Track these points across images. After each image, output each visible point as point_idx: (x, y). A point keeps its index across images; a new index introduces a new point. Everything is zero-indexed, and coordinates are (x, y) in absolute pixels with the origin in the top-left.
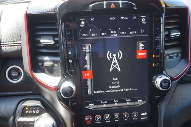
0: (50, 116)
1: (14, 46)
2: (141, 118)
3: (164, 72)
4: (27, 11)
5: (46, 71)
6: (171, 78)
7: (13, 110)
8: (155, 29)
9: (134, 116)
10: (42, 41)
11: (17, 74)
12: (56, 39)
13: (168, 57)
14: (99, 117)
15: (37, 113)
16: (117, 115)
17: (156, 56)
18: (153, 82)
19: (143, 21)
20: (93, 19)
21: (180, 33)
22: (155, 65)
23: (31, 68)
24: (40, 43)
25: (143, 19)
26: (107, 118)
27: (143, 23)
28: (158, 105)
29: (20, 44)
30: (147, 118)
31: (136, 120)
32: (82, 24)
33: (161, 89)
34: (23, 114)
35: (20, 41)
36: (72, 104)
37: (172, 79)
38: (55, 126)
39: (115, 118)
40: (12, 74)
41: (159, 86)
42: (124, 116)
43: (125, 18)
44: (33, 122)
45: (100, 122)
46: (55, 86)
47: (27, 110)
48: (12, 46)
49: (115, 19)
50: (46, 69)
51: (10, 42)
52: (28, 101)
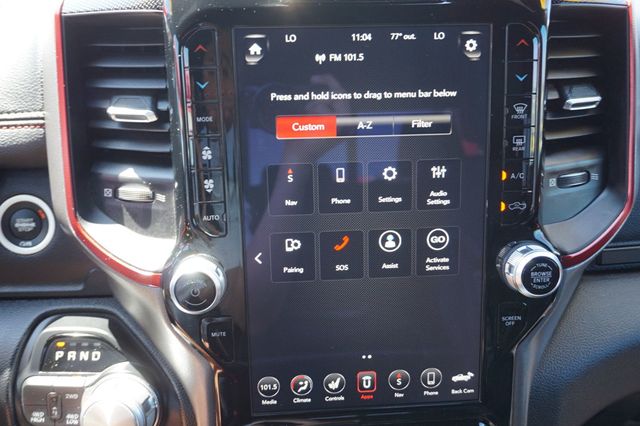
0: (137, 372)
1: (22, 126)
2: (453, 392)
3: (538, 234)
4: (62, 6)
5: (127, 216)
6: (563, 255)
7: (14, 347)
8: (513, 80)
9: (429, 383)
10: (113, 110)
11: (33, 225)
12: (163, 106)
13: (553, 182)
14: (305, 382)
15: (94, 359)
16: (369, 378)
17: (513, 176)
18: (498, 265)
19: (471, 49)
20: (293, 38)
21: (598, 99)
22: (507, 207)
23: (75, 207)
24: (107, 118)
25: (468, 42)
26: (334, 385)
27: (470, 56)
28: (512, 348)
29: (41, 122)
30: (473, 391)
31: (434, 396)
32: (252, 53)
33: (525, 292)
34: (46, 364)
35: (41, 110)
36: (213, 335)
37: (567, 260)
38: (153, 407)
39: (362, 388)
40: (17, 225)
41: (519, 281)
42: (394, 383)
43: (406, 37)
44: (80, 391)
45: (309, 400)
46: (155, 270)
47: (60, 349)
48: (16, 126)
49: (370, 39)
50: (128, 210)
51: (9, 113)
52: (66, 319)
